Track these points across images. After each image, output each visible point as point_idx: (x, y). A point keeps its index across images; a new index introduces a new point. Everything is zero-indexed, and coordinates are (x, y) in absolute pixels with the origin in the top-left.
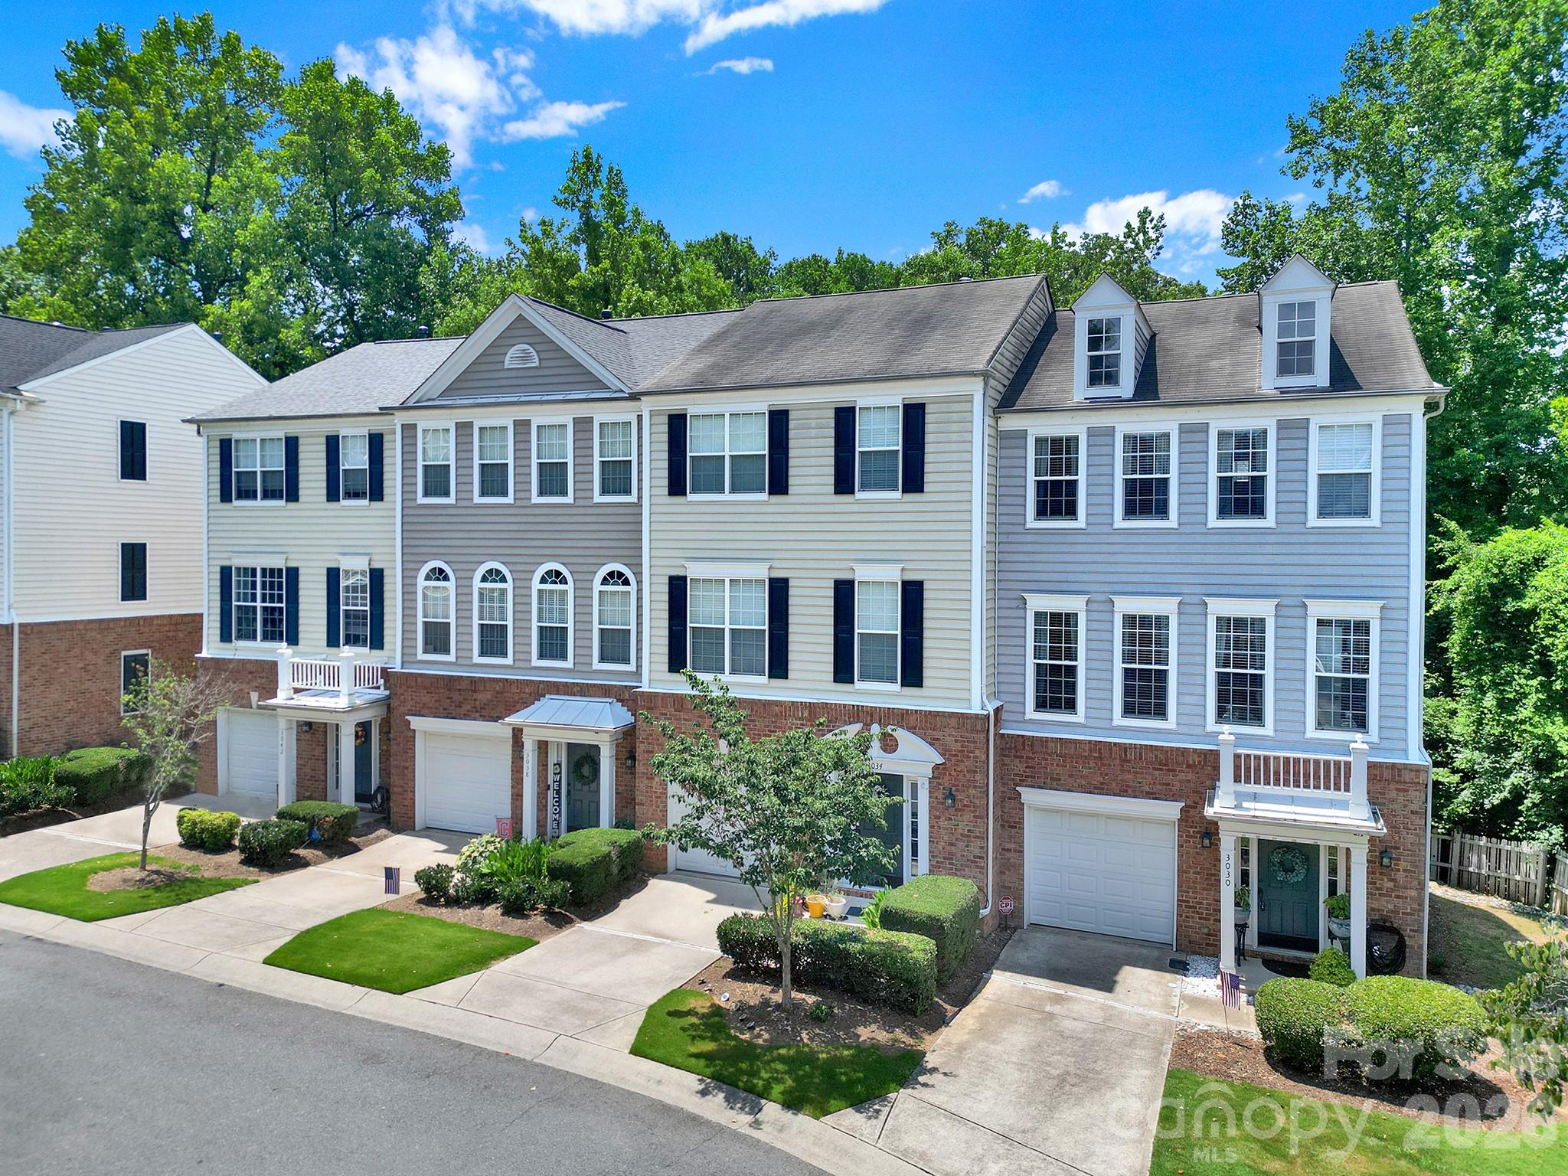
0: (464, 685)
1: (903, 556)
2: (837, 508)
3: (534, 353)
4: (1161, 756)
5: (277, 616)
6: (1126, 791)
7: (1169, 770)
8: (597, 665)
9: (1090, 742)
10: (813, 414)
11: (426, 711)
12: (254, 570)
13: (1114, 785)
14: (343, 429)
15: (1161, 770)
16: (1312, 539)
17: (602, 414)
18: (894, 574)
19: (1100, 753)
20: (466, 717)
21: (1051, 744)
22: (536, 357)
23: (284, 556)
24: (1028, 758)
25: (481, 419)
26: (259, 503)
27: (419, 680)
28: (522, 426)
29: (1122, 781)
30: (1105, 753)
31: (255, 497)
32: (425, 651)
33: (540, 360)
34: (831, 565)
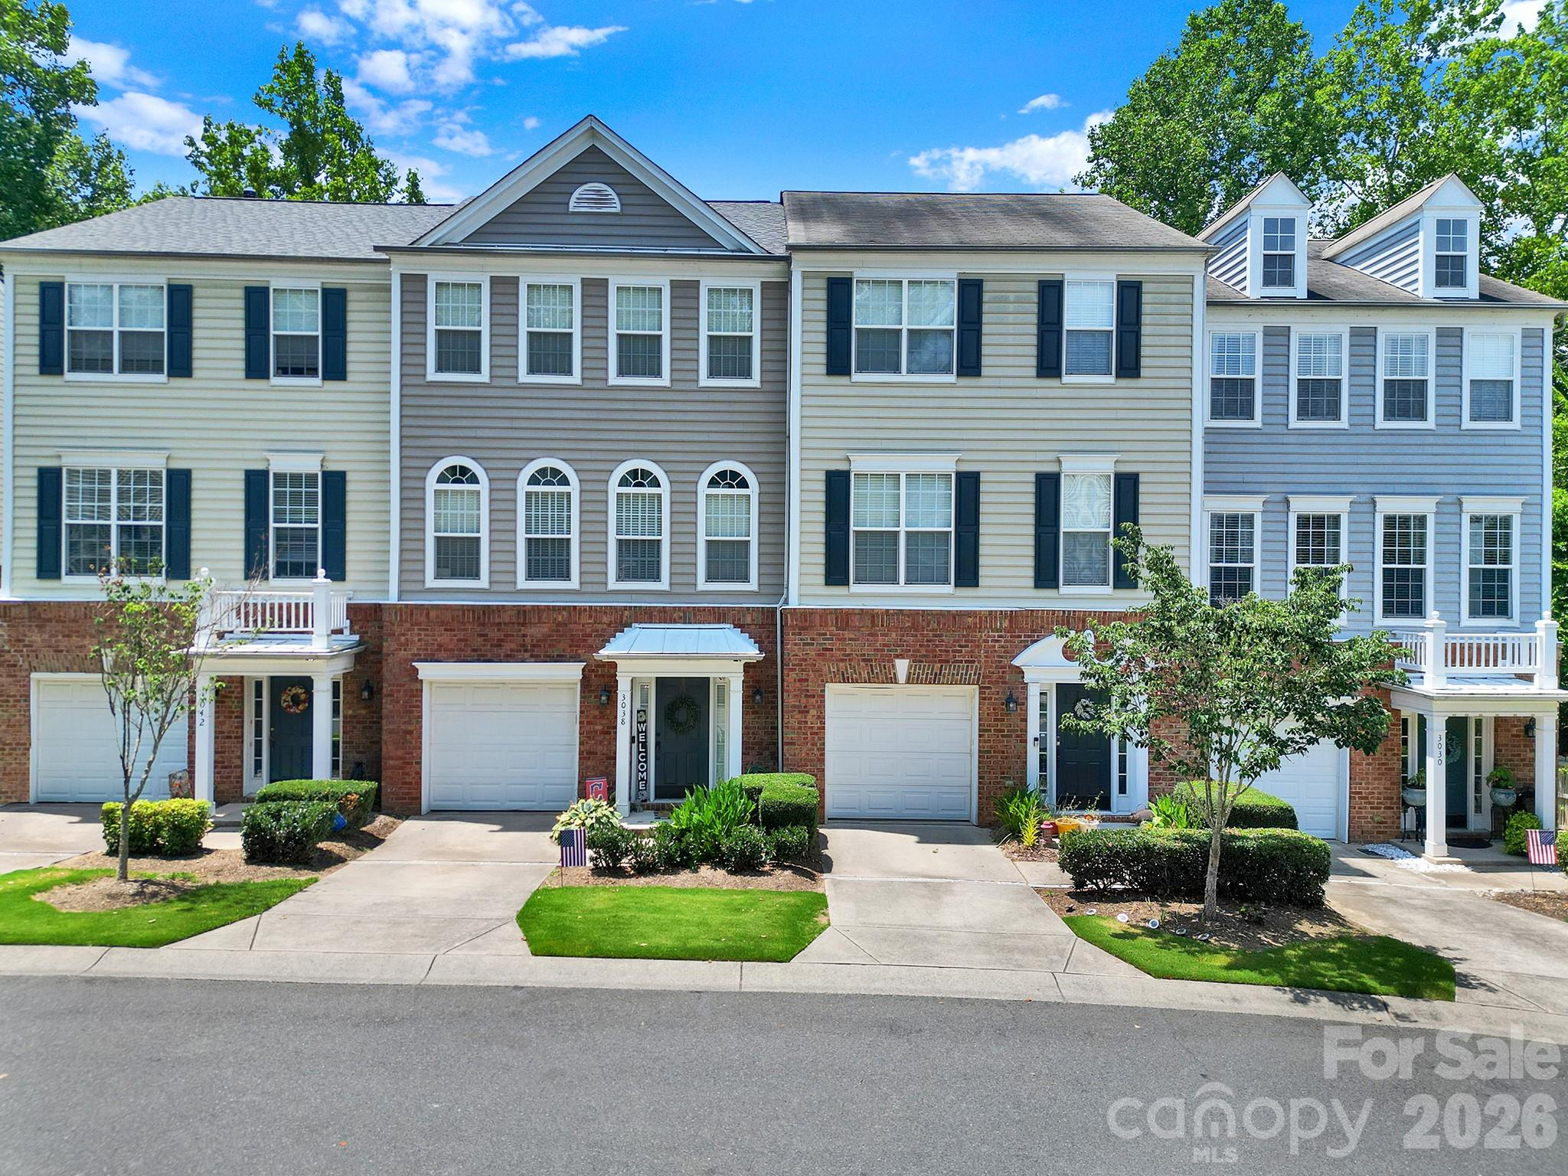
0: (506, 617)
1: (1115, 446)
2: (1040, 393)
3: (614, 196)
5: (146, 538)
8: (702, 585)
10: (1012, 286)
11: (443, 654)
12: (105, 476)
14: (277, 279)
16: (1467, 440)
17: (710, 277)
18: (1108, 466)
20: (509, 658)
22: (617, 200)
23: (166, 453)
25: (530, 272)
26: (116, 376)
27: (433, 614)
28: (595, 289)
31: (109, 369)
32: (438, 576)
33: (622, 205)
34: (1032, 457)
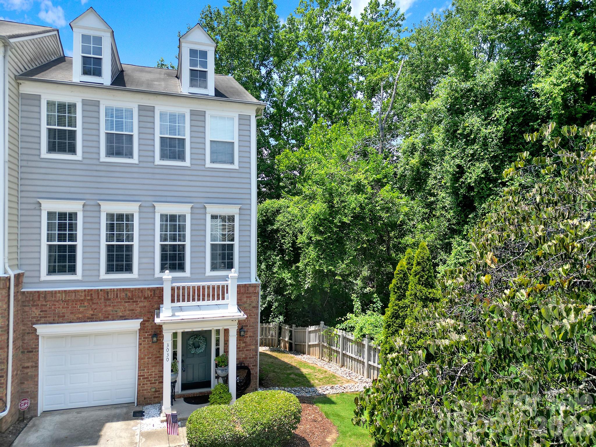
4: (129, 294)
6: (108, 317)
7: (134, 302)
9: (85, 290)
13: (100, 315)
15: (129, 302)
19: (91, 296)
21: (58, 295)
24: (42, 305)
29: (106, 311)
30: (95, 296)
